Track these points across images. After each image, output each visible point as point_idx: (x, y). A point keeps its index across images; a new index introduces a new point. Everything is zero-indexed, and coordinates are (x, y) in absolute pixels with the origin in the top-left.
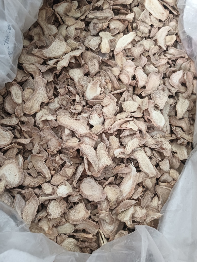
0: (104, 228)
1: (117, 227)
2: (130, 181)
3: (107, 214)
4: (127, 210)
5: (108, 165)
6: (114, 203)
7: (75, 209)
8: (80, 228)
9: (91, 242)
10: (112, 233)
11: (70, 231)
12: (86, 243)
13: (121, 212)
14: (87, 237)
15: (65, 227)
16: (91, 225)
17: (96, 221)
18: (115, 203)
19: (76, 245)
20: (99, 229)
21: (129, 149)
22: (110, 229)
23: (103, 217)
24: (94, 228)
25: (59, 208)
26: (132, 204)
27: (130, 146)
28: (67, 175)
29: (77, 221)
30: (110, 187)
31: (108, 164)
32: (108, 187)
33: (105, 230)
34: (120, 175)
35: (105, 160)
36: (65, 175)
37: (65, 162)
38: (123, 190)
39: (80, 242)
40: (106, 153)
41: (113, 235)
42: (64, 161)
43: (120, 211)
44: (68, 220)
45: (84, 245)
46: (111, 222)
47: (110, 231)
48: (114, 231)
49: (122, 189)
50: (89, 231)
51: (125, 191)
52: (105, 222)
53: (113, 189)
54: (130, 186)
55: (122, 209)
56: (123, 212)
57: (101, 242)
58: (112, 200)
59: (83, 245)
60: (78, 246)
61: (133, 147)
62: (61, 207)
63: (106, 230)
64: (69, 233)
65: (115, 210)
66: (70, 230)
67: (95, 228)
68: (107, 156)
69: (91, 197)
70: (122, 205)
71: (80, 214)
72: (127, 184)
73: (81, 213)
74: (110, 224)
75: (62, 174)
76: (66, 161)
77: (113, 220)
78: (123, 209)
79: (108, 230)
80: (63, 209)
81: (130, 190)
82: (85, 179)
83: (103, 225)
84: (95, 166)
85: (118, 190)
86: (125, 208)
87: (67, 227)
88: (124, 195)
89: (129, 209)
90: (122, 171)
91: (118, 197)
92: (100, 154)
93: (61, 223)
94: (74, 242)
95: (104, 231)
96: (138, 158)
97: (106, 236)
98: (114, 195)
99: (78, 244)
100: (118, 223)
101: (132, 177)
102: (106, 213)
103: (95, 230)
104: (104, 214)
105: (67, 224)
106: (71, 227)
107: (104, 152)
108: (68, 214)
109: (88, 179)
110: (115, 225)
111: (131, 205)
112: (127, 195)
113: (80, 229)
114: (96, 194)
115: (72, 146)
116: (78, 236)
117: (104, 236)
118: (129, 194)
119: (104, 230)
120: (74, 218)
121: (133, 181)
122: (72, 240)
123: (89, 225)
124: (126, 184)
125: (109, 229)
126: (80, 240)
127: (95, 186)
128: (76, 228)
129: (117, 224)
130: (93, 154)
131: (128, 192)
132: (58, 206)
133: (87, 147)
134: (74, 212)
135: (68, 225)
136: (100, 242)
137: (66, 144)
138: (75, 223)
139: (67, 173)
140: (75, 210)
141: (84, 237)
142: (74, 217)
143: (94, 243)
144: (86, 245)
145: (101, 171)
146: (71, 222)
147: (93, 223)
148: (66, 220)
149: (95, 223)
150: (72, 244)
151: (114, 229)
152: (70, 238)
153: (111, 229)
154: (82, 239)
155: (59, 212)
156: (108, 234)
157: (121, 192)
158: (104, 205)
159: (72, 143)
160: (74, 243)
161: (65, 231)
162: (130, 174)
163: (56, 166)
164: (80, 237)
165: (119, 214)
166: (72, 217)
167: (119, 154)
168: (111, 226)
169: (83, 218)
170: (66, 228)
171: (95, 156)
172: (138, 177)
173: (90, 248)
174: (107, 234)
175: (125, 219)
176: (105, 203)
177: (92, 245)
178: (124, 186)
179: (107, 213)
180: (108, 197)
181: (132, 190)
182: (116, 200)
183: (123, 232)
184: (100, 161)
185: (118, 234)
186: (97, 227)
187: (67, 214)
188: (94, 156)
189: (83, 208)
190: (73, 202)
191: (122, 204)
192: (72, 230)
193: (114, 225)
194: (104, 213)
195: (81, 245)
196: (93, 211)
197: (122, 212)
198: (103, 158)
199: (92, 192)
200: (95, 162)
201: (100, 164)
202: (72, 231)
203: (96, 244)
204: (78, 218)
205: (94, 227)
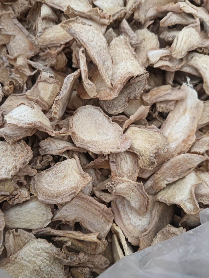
0: (126, 222)
1: (156, 219)
2: (183, 118)
3: (133, 187)
4: (179, 182)
5: (136, 75)
6: (149, 159)
7: (55, 169)
8: (66, 217)
9: (95, 255)
10: (145, 233)
11: (40, 222)
12: (81, 255)
13: (165, 186)
14: (82, 238)
15: (28, 212)
16: (94, 211)
17: (107, 201)
18: (152, 158)
19: (56, 259)
20: (114, 222)
21: (182, 45)
22: (139, 226)
23: (125, 191)
24: (102, 221)
25: (11, 159)
26: (190, 166)
27: (184, 39)
28: (42, 100)
29: (57, 197)
30: (140, 127)
31: (134, 72)
32: (134, 129)
33: (128, 226)
34: (162, 106)
35: (129, 64)
36: (37, 98)
37: (39, 72)
38: (169, 135)
39: (66, 252)
40: (129, 53)
41: (147, 238)
42: (36, 71)
43: (162, 183)
44: (36, 192)
45: (75, 258)
46: (143, 209)
47: (140, 228)
48: (150, 229)
49: (166, 134)
50: (90, 229)
51: (175, 137)
52: (127, 209)
53: (145, 132)
54: (185, 127)
55: (169, 179)
56: (169, 185)
57: (118, 255)
58: (144, 153)
59: (71, 259)
60: (60, 261)
61: (191, 41)
62: (15, 156)
63: (131, 226)
64: (39, 227)
65: (150, 179)
66: (41, 220)
67: (104, 219)
68: (133, 58)
69: (96, 144)
70: (167, 168)
71: (66, 181)
72: (177, 124)
73: (69, 179)
74: (140, 212)
75: (30, 96)
76: (41, 69)
77: (148, 202)
78: (171, 180)
79: (134, 227)
80: (21, 161)
81: (186, 136)
82: (82, 109)
83: (122, 214)
84: (104, 70)
85: (157, 133)
86: (174, 177)
87: (34, 210)
88: (173, 146)
89: (184, 177)
90: (165, 96)
91: (158, 146)
92: (117, 55)
93: (16, 197)
94: (48, 249)
95: (126, 229)
96: (201, 66)
97: (130, 240)
98: (150, 143)
99: (59, 255)
100: (160, 211)
101: (188, 110)
102: (131, 183)
103: (104, 225)
104: (126, 183)
105: (32, 205)
106: (43, 212)
107: (127, 51)
108: (36, 180)
109: (90, 109)
110: (151, 216)
111: (190, 170)
112: (180, 146)
113: (67, 220)
114: (106, 140)
115: (55, 40)
116: (61, 237)
117: (127, 239)
118: (183, 144)
119: (124, 226)
120: (51, 189)
121: (191, 118)
122: (43, 244)
123: (88, 210)
124: (175, 123)
125: (137, 225)
126: (64, 246)
127: (104, 124)
128: (56, 217)
129: (156, 212)
130: (99, 44)
131: (182, 140)
132: (9, 154)
133: (87, 29)
134: (51, 175)
135: (34, 206)
136: (115, 255)
137: (42, 36)
138: (53, 201)
139: (42, 95)
140: (54, 172)
141: (76, 239)
142: (52, 186)
143: (101, 256)
144: (80, 259)
145: (120, 86)
146: (41, 198)
147: (98, 206)
148: (31, 194)
149: (103, 206)
150: (45, 254)
151: (149, 223)
152: (40, 240)
153: (143, 224)
154: (69, 244)
155: (10, 167)
156: (135, 235)
157: (166, 138)
158: (126, 166)
159: (55, 34)
160: (48, 253)
161: (27, 222)
162: (184, 104)
163: (16, 78)
164: (65, 239)
165: (161, 190)
166: (46, 187)
167: (158, 58)
168: (141, 217)
169: (73, 189)
170: (29, 215)
171: (105, 49)
172: (201, 110)
173: (90, 268)
174: (133, 237)
175: (177, 197)
176: (129, 162)
177: (95, 261)
178: (171, 127)
179: (133, 182)
180: (136, 147)
181: (189, 136)
182: (155, 151)
183: (173, 229)
184: (117, 66)
185: (159, 235)
186: (108, 217)
187: (34, 179)
188: (102, 48)
189: (76, 168)
190: (52, 155)
191: (168, 164)
192: (45, 219)
193: (148, 215)
194: (126, 181)
195: (67, 259)
196: (101, 183)
197: (167, 185)
198: (124, 61)
199: (97, 135)
200: (106, 63)
201: (118, 73)
202: (46, 222)
203: (106, 259)
204: (62, 189)
205: (101, 216)
